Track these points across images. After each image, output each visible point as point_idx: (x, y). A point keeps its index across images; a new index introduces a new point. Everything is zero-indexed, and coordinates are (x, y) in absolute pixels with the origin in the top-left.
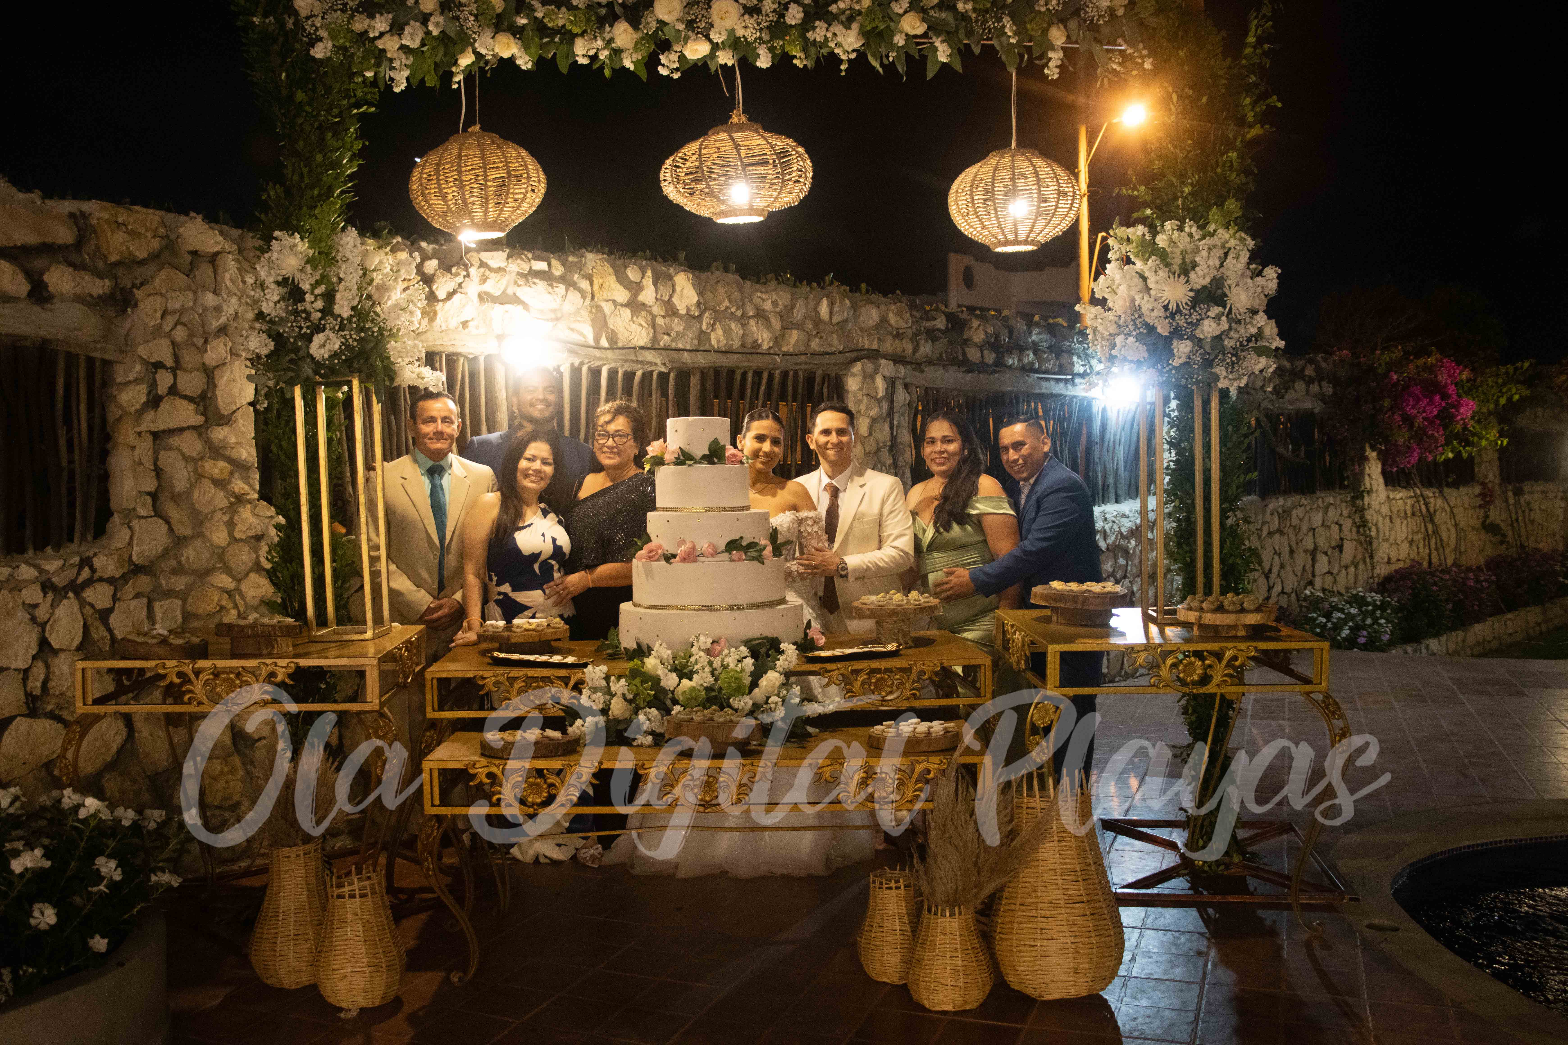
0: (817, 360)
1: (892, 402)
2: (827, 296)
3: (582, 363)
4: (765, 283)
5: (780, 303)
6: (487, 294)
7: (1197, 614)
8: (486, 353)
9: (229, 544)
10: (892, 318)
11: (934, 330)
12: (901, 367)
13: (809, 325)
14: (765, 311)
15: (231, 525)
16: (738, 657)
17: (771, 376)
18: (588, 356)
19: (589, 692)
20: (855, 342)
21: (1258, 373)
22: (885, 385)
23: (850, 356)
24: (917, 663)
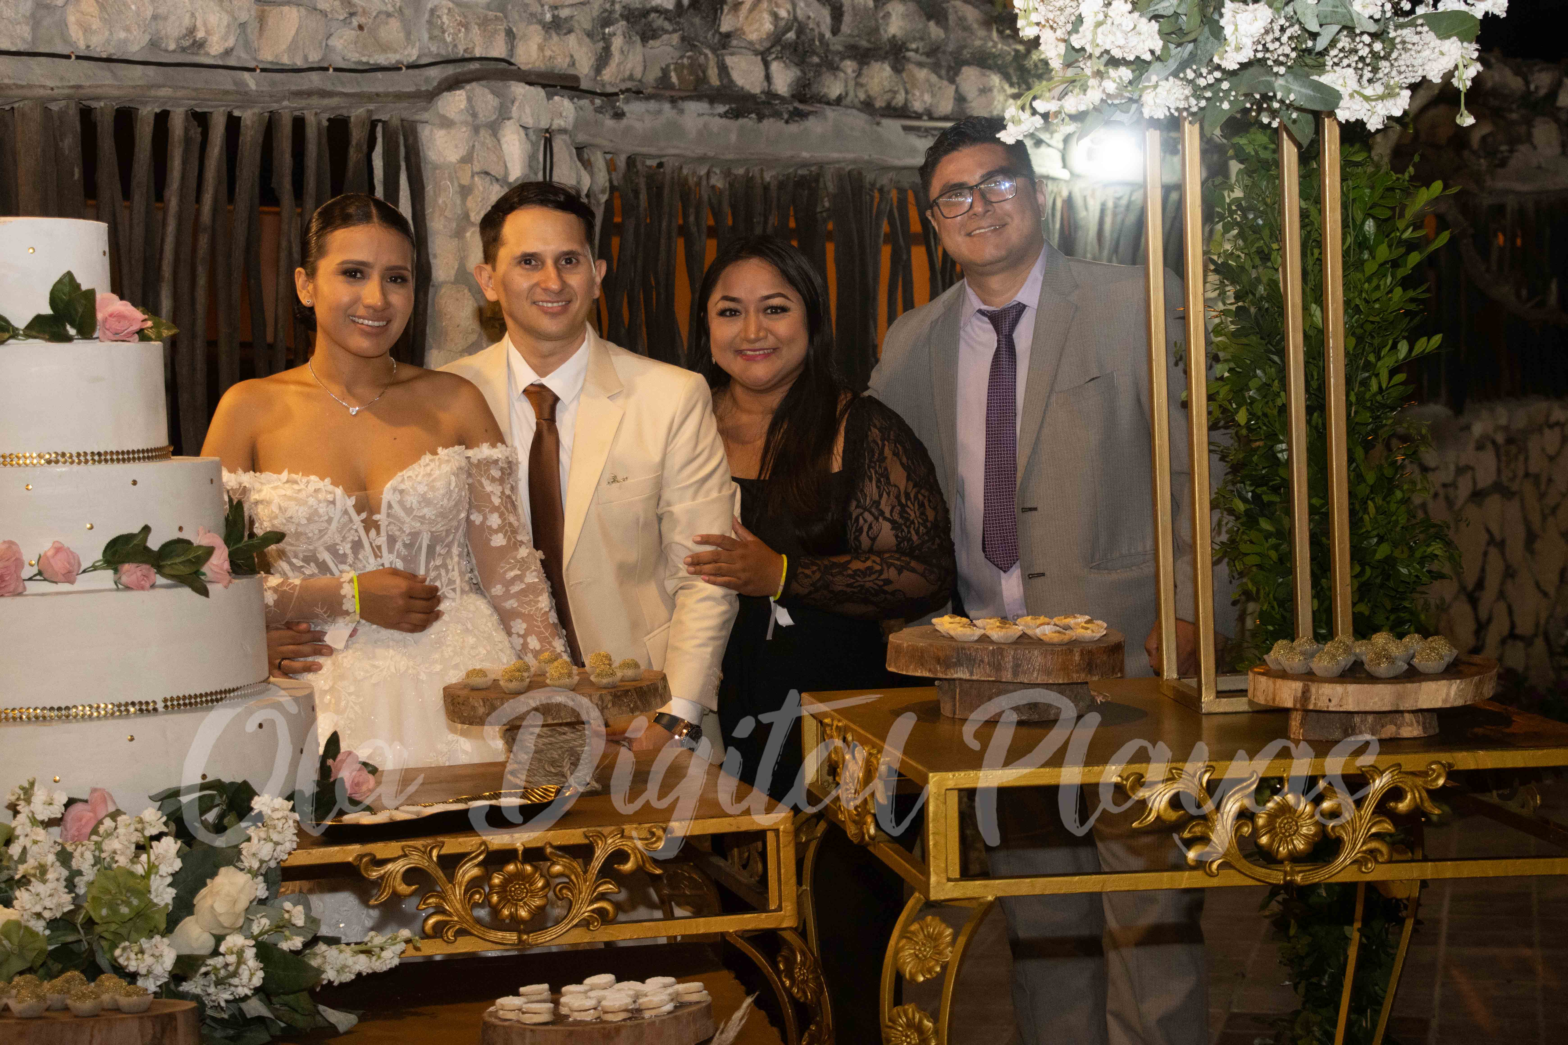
0: (354, 85)
7: (1298, 686)
11: (645, 13)
16: (136, 837)
17: (233, 124)
20: (449, 39)
21: (1437, 80)
22: (528, 146)
23: (435, 74)
24: (606, 830)
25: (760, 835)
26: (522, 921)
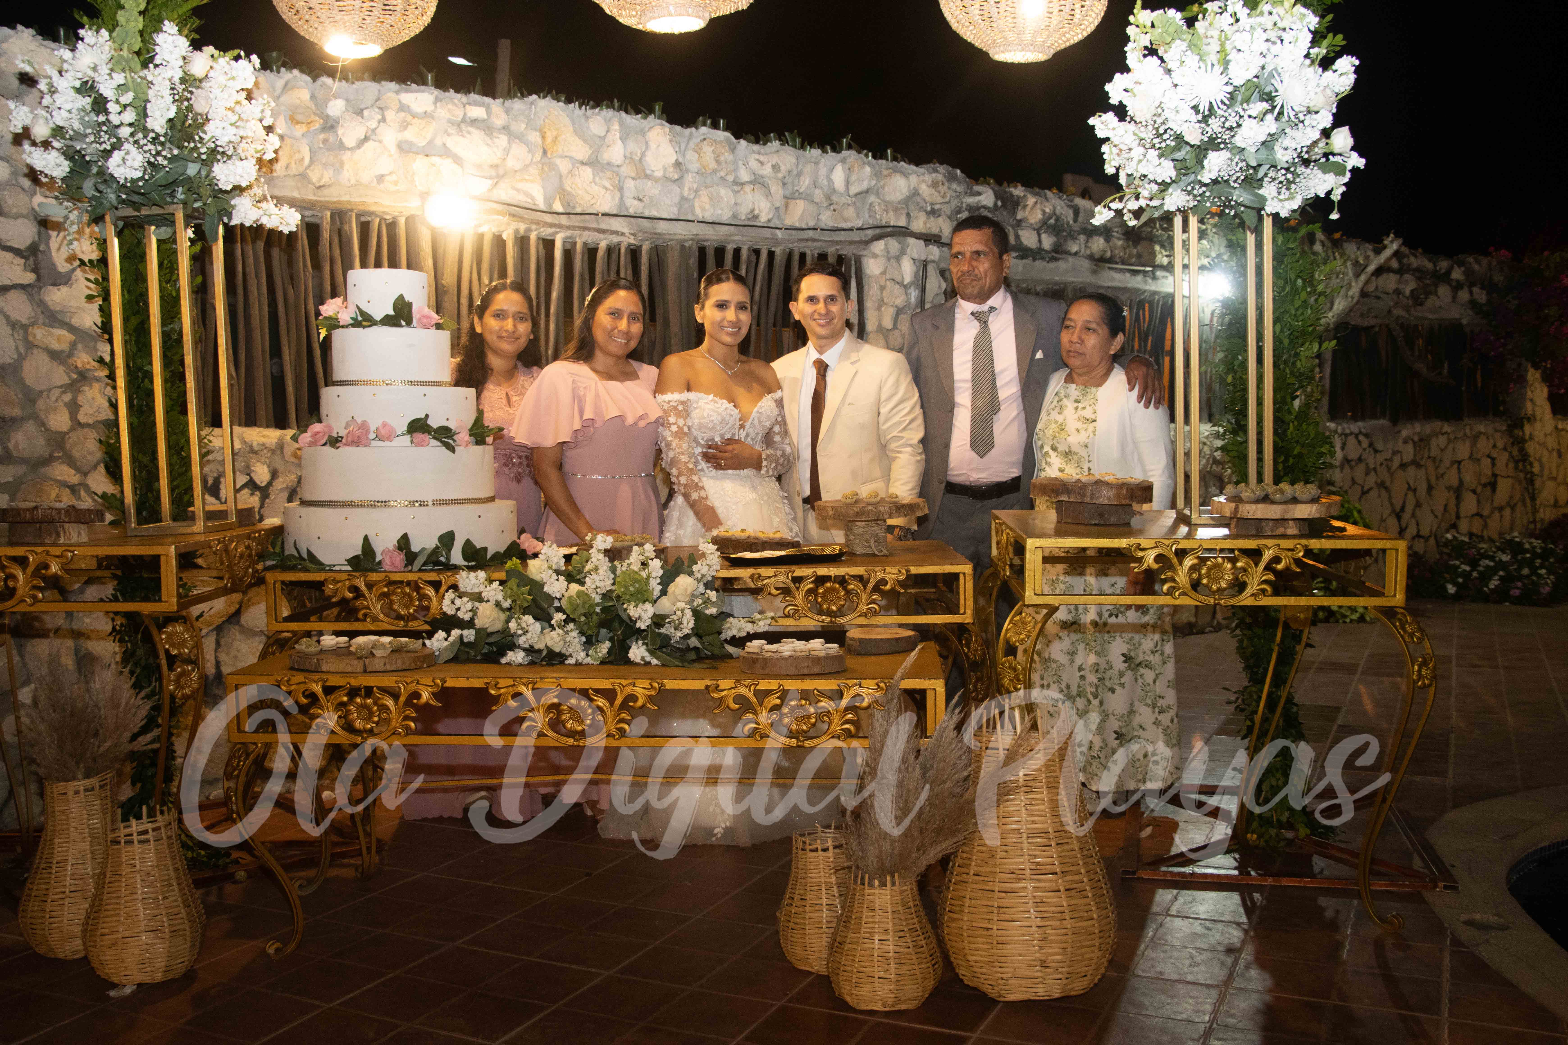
0: (829, 237)
1: (923, 290)
2: (843, 161)
3: (528, 230)
4: (765, 144)
5: (783, 168)
6: (411, 144)
7: (1233, 505)
8: (407, 214)
9: (72, 429)
10: (925, 190)
12: (936, 249)
13: (820, 196)
14: (762, 177)
15: (74, 408)
17: (770, 254)
18: (537, 222)
19: (453, 596)
20: (878, 217)
21: (1322, 195)
22: (914, 268)
23: (870, 233)
24: (876, 569)
25: (956, 576)
26: (833, 611)
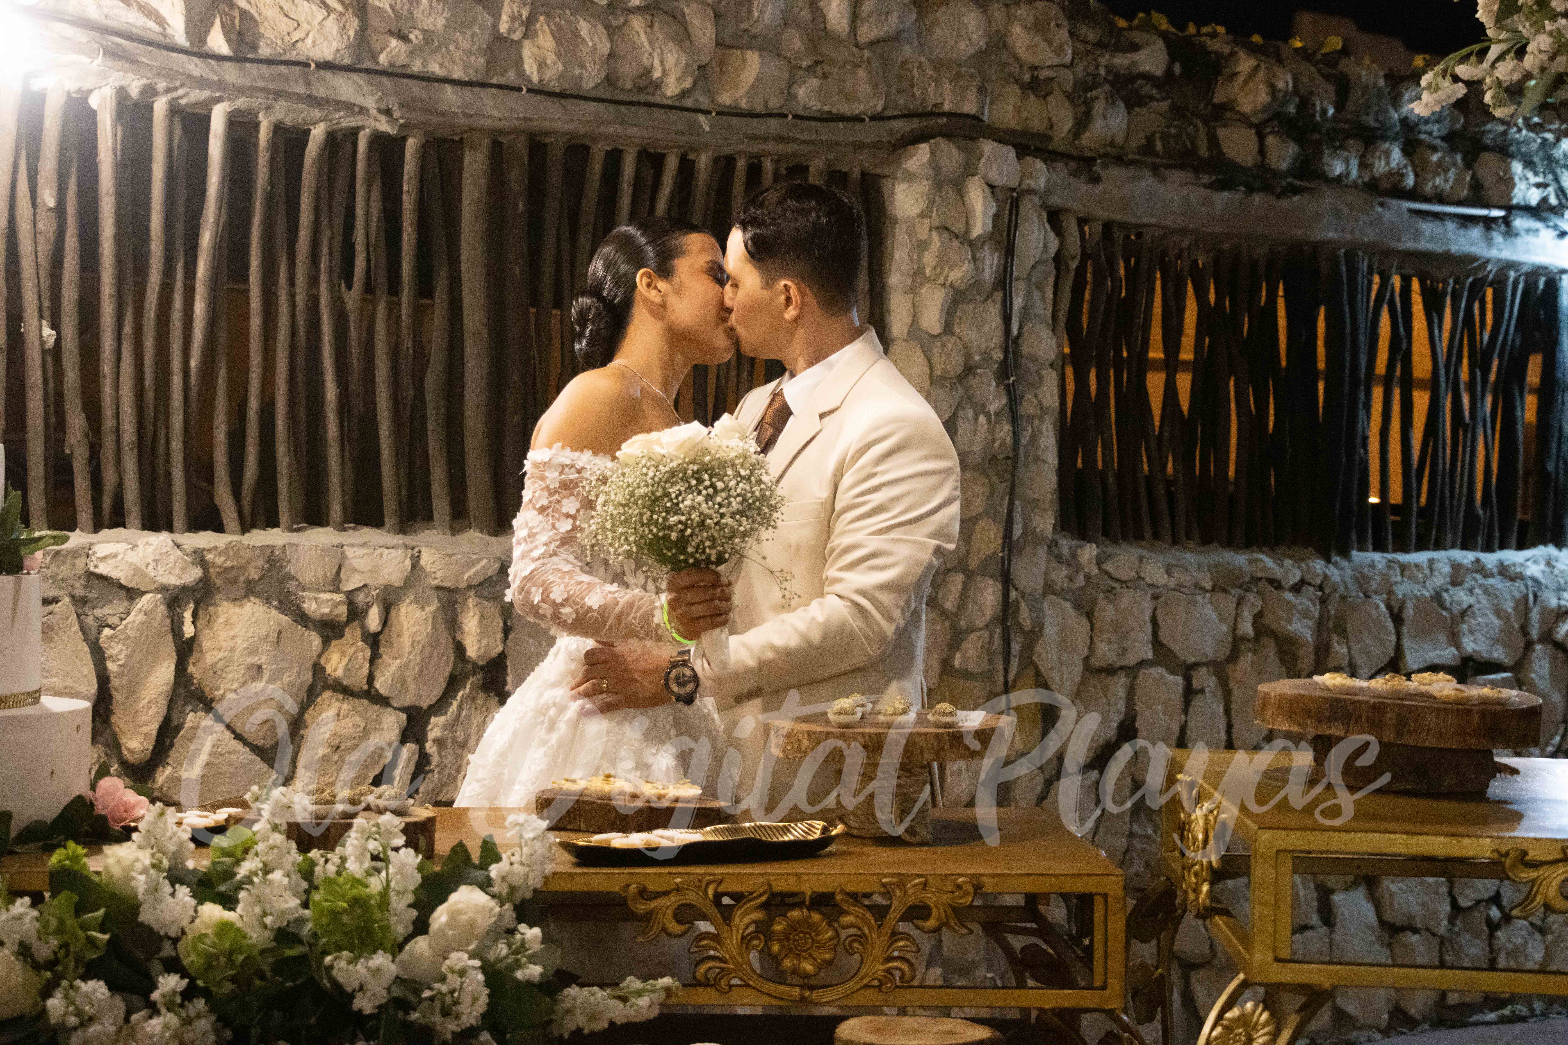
0: (811, 133)
1: (1009, 251)
3: (150, 92)
10: (1020, 38)
11: (1133, 77)
12: (1039, 165)
13: (795, 43)
18: (169, 73)
20: (918, 93)
22: (992, 207)
23: (900, 127)
26: (806, 975)
